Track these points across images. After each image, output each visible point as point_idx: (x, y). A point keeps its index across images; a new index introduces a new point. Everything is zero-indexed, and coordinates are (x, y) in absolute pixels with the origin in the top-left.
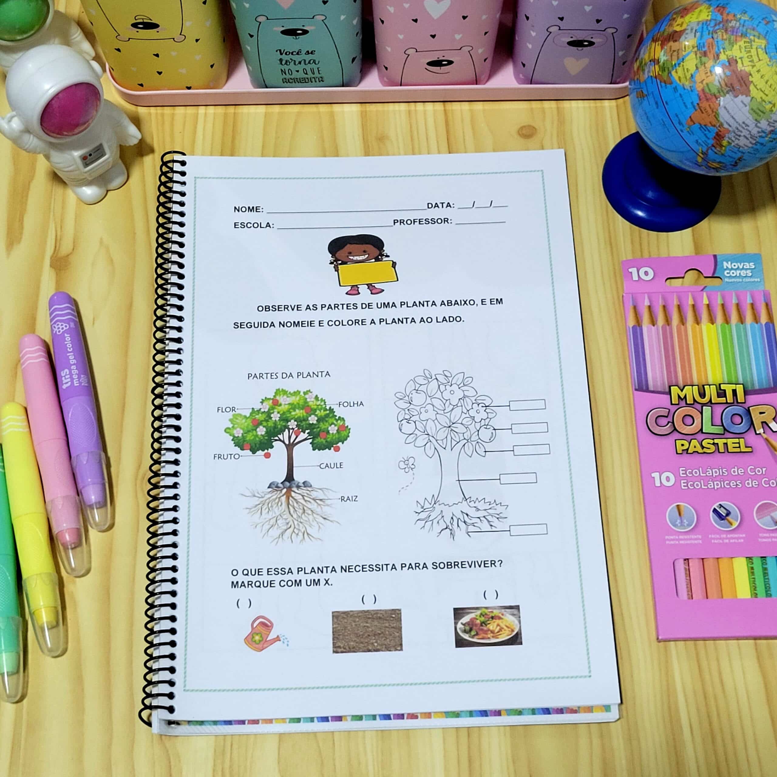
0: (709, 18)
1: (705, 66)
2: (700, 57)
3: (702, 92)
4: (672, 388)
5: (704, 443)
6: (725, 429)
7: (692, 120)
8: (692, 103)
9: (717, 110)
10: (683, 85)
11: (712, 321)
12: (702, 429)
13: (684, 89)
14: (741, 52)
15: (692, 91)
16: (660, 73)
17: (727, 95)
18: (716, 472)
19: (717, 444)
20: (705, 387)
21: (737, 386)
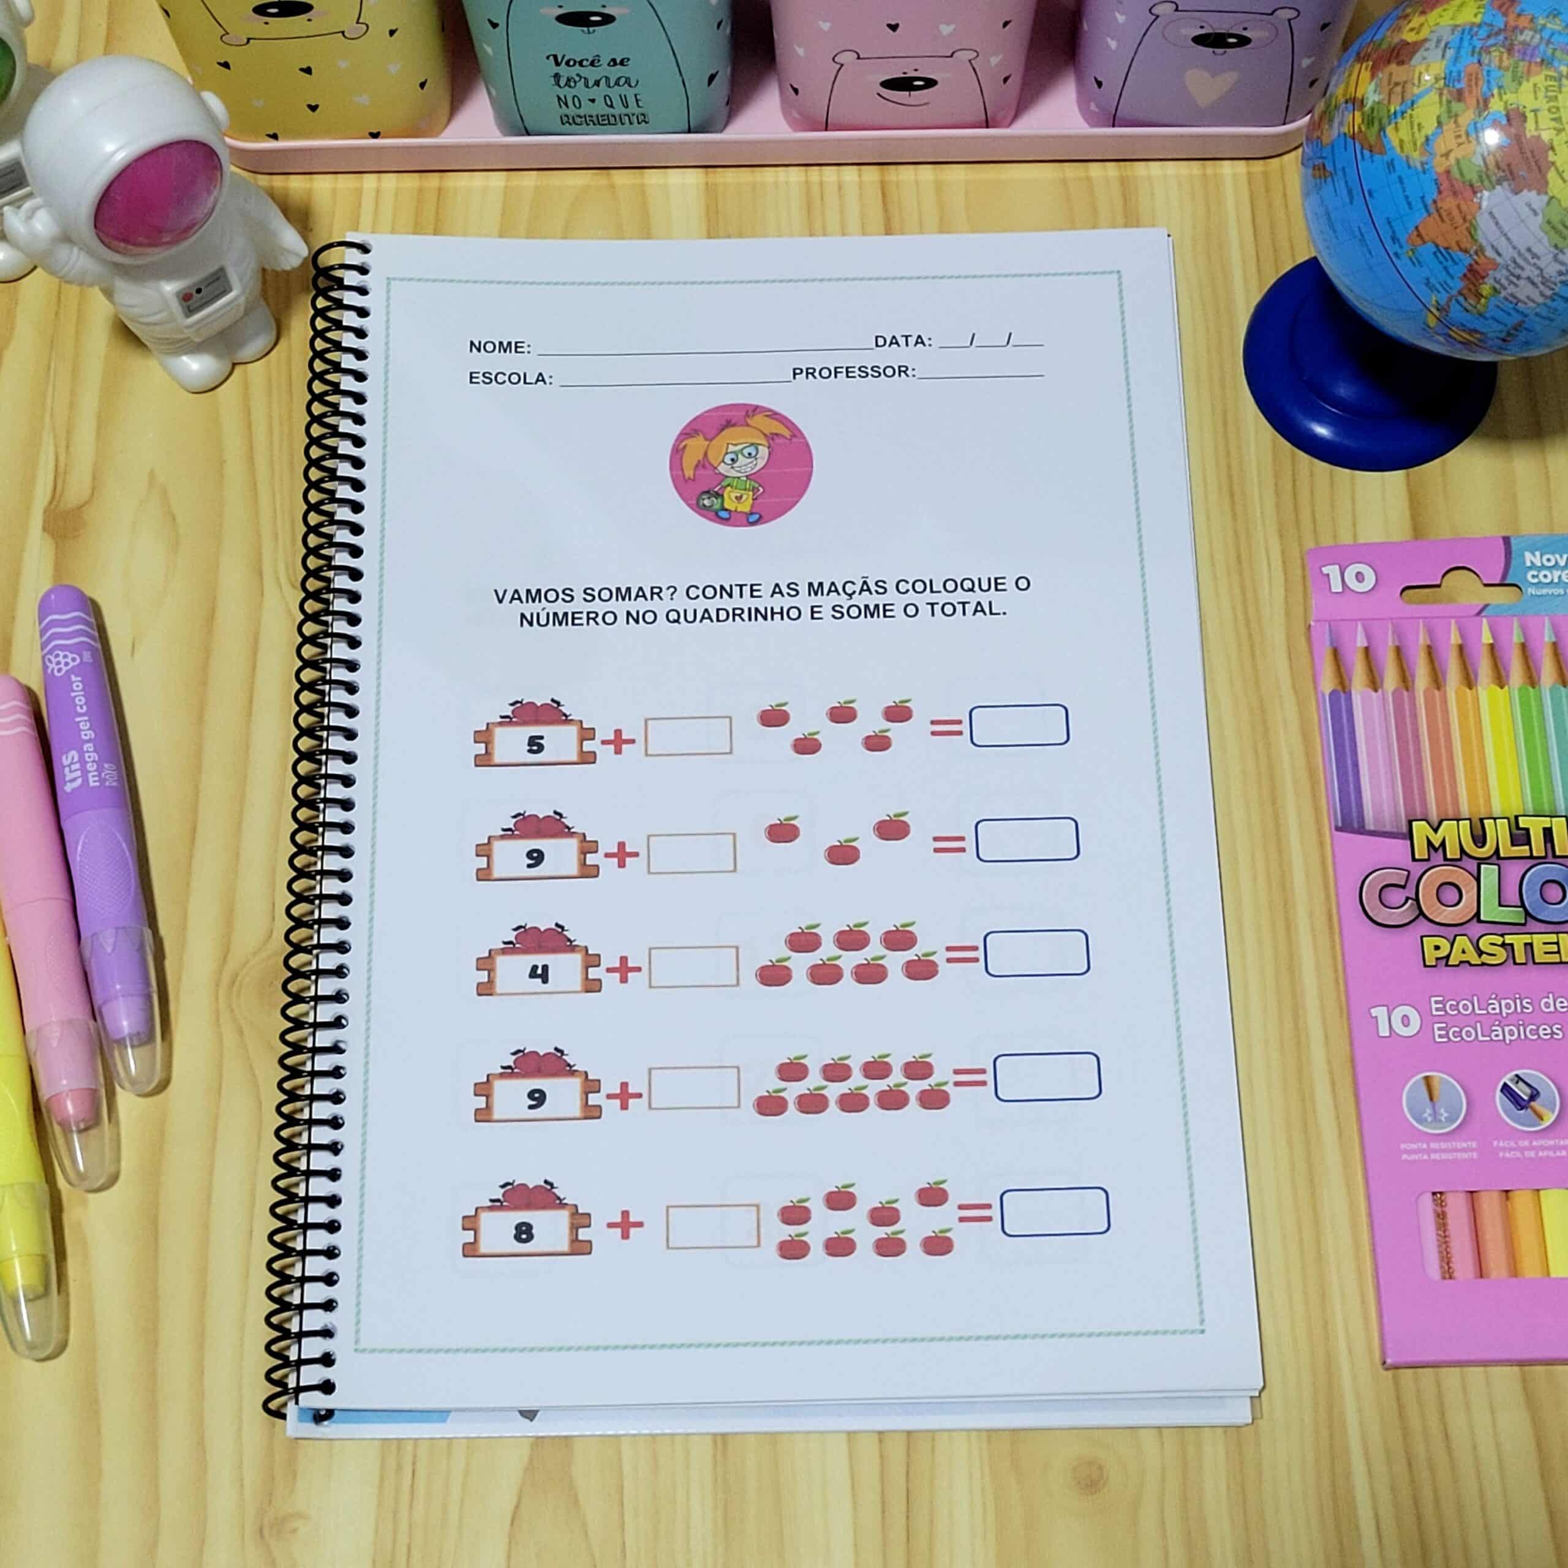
0: (1478, 20)
1: (1456, 121)
2: (1449, 102)
3: (1444, 177)
4: (1414, 824)
5: (1483, 944)
6: (1527, 913)
7: (1419, 235)
8: (1422, 198)
10: (1408, 158)
11: (1500, 680)
12: (1478, 914)
13: (1409, 167)
14: (1536, 98)
15: (1425, 172)
16: (1364, 128)
17: (1498, 187)
18: (1508, 1006)
19: (1512, 945)
20: (1486, 821)
21: (1554, 820)
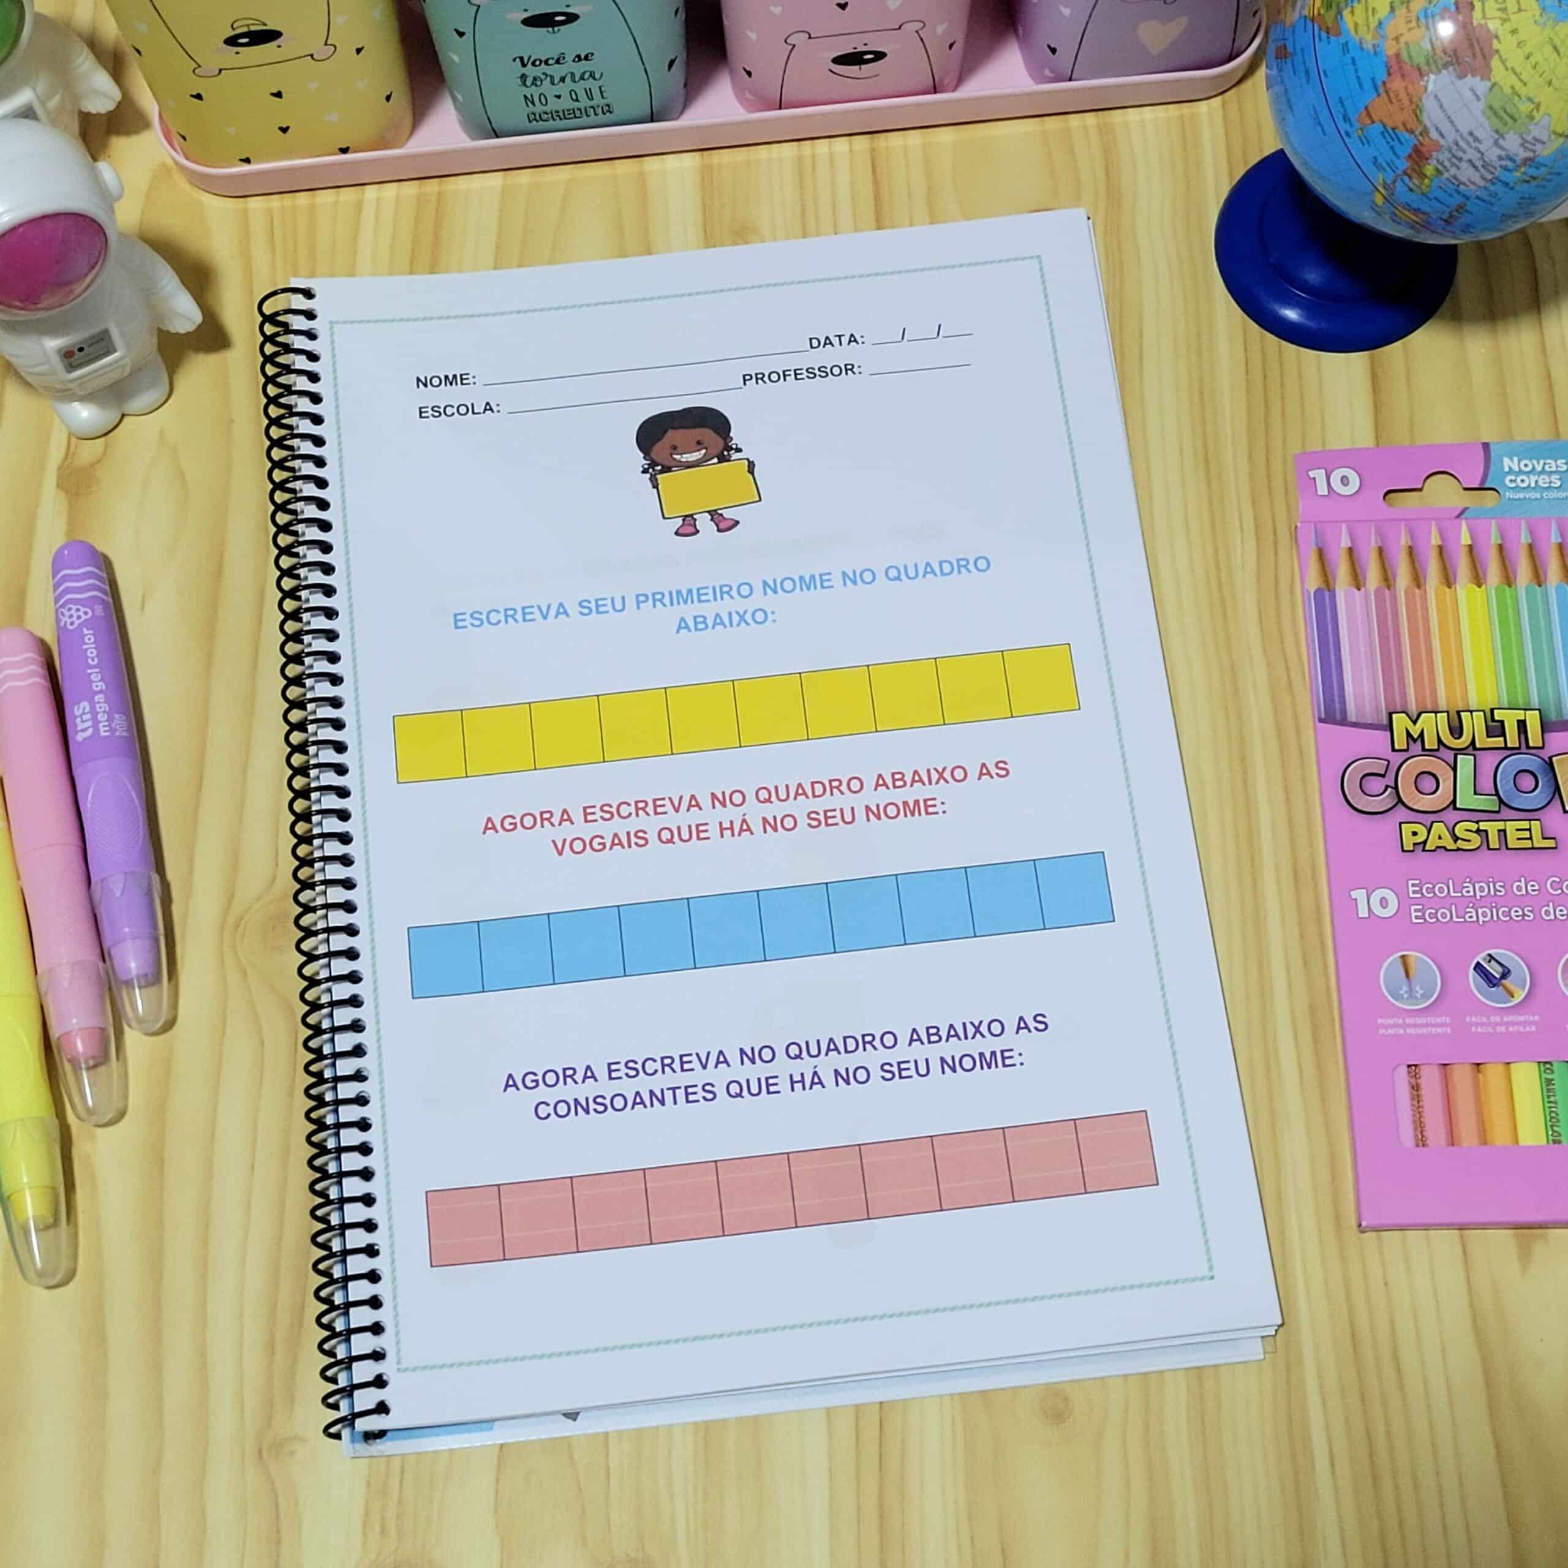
3: (1394, 60)
4: (1394, 716)
5: (1458, 831)
6: (1501, 801)
7: (1368, 114)
9: (1421, 100)
11: (1478, 579)
12: (1454, 802)
15: (1376, 54)
17: (1444, 72)
18: (1482, 889)
19: (1486, 831)
20: (1462, 714)
21: (1528, 712)
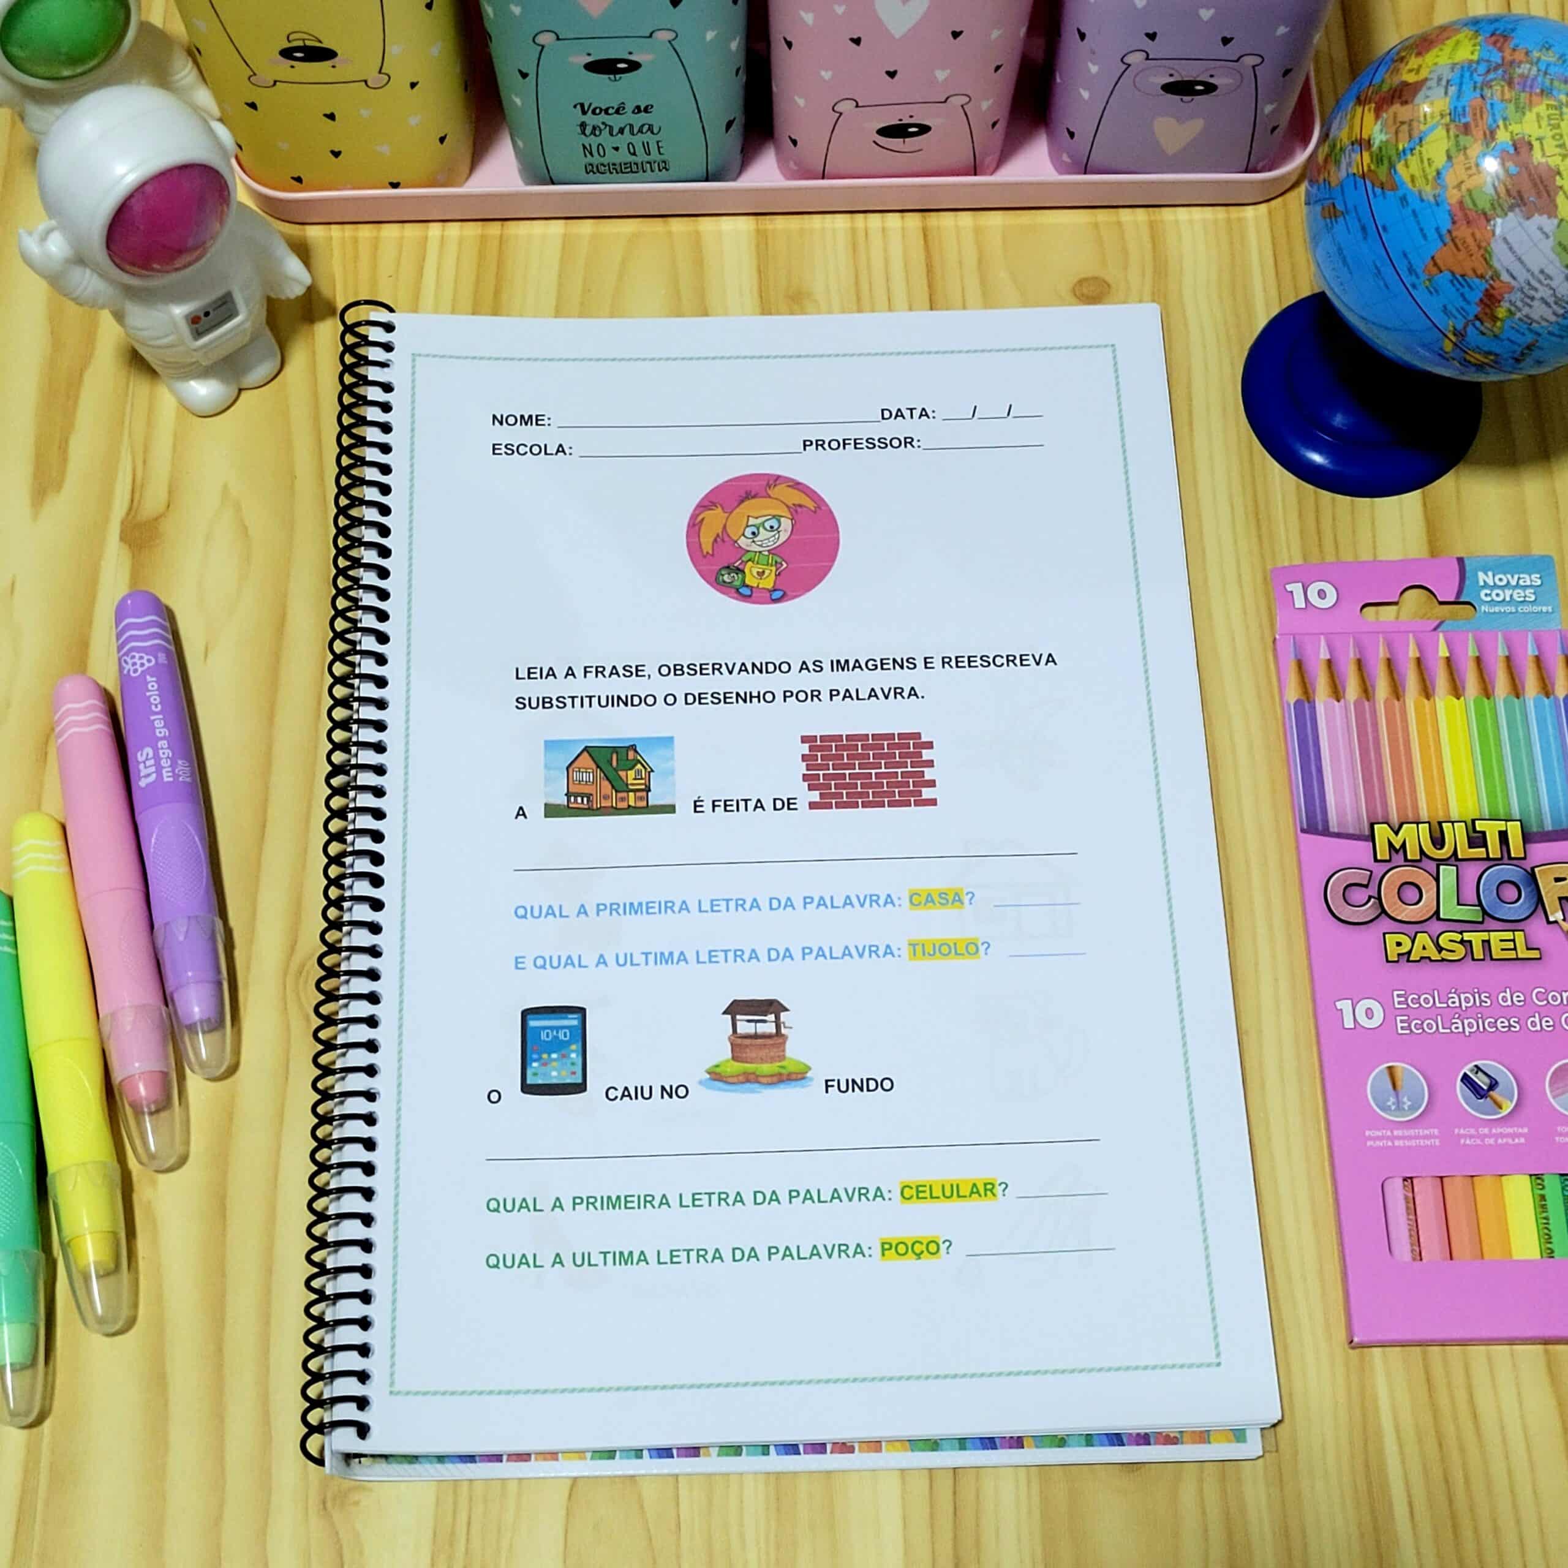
0: (1475, 57)
1: (1465, 154)
2: (1457, 136)
3: (1458, 206)
4: (1376, 826)
5: (1443, 941)
6: (1485, 913)
7: (1435, 264)
8: (1437, 229)
9: (1489, 244)
10: (1420, 192)
11: (1457, 691)
12: (1437, 912)
13: (1422, 200)
14: (1540, 127)
15: (1438, 204)
16: (1373, 167)
17: (1510, 214)
18: (1467, 1000)
19: (1470, 942)
20: (1444, 825)
21: (1509, 823)
